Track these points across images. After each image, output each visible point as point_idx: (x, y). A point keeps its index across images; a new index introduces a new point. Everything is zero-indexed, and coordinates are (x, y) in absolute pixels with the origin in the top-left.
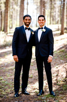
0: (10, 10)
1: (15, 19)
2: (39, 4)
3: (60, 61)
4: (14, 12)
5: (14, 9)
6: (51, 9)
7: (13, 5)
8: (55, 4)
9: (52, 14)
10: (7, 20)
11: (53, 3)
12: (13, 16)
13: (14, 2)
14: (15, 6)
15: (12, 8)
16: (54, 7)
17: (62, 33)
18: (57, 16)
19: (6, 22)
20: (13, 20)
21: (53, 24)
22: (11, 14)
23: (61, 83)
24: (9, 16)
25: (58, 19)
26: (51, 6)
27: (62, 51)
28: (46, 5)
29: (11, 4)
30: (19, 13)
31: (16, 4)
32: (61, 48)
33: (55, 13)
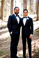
0: (5, 6)
1: (7, 11)
2: (23, 2)
3: (36, 37)
4: (7, 7)
5: (7, 5)
6: (30, 5)
7: (6, 3)
8: (33, 2)
9: (31, 8)
10: (3, 12)
11: (32, 2)
12: (7, 10)
13: (7, 1)
14: (8, 4)
15: (6, 4)
16: (32, 4)
17: (37, 20)
18: (34, 9)
19: (2, 13)
20: (7, 12)
21: (32, 14)
22: (5, 8)
23: (37, 51)
24: (4, 9)
25: (35, 11)
26: (30, 3)
27: (38, 31)
28: (27, 2)
29: (5, 2)
30: (10, 8)
31: (9, 2)
32: (37, 29)
33: (33, 8)
